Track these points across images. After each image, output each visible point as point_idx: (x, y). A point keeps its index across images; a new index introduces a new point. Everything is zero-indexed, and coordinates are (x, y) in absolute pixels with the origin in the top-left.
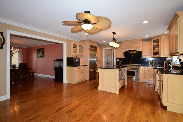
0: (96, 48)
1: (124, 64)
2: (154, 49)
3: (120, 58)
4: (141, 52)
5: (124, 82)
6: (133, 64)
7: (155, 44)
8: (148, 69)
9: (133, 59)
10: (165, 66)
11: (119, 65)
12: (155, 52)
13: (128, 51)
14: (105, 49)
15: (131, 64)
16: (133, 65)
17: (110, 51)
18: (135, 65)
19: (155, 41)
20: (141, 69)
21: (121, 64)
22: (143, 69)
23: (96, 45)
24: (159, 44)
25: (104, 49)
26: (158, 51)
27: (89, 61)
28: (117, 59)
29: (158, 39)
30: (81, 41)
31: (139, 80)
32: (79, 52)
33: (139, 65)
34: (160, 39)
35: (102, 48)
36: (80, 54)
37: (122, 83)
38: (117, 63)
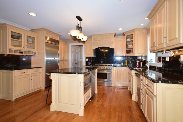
0: (59, 43)
1: (94, 65)
2: (127, 46)
3: (90, 57)
4: (113, 49)
5: (93, 91)
6: (105, 63)
7: (129, 40)
8: (121, 69)
9: (105, 58)
10: (138, 66)
11: (89, 66)
12: (128, 50)
13: (100, 49)
14: (72, 46)
15: (102, 63)
16: (105, 65)
17: (80, 48)
18: (107, 65)
19: (129, 37)
20: (114, 70)
21: (91, 65)
22: (116, 70)
23: (58, 38)
24: (133, 39)
25: (70, 45)
26: (132, 48)
27: (45, 61)
28: (87, 58)
29: (132, 35)
30: (32, 30)
31: (111, 83)
32: (26, 47)
33: (112, 65)
34: (133, 33)
35: (68, 43)
36: (27, 49)
37: (90, 93)
38: (87, 63)
